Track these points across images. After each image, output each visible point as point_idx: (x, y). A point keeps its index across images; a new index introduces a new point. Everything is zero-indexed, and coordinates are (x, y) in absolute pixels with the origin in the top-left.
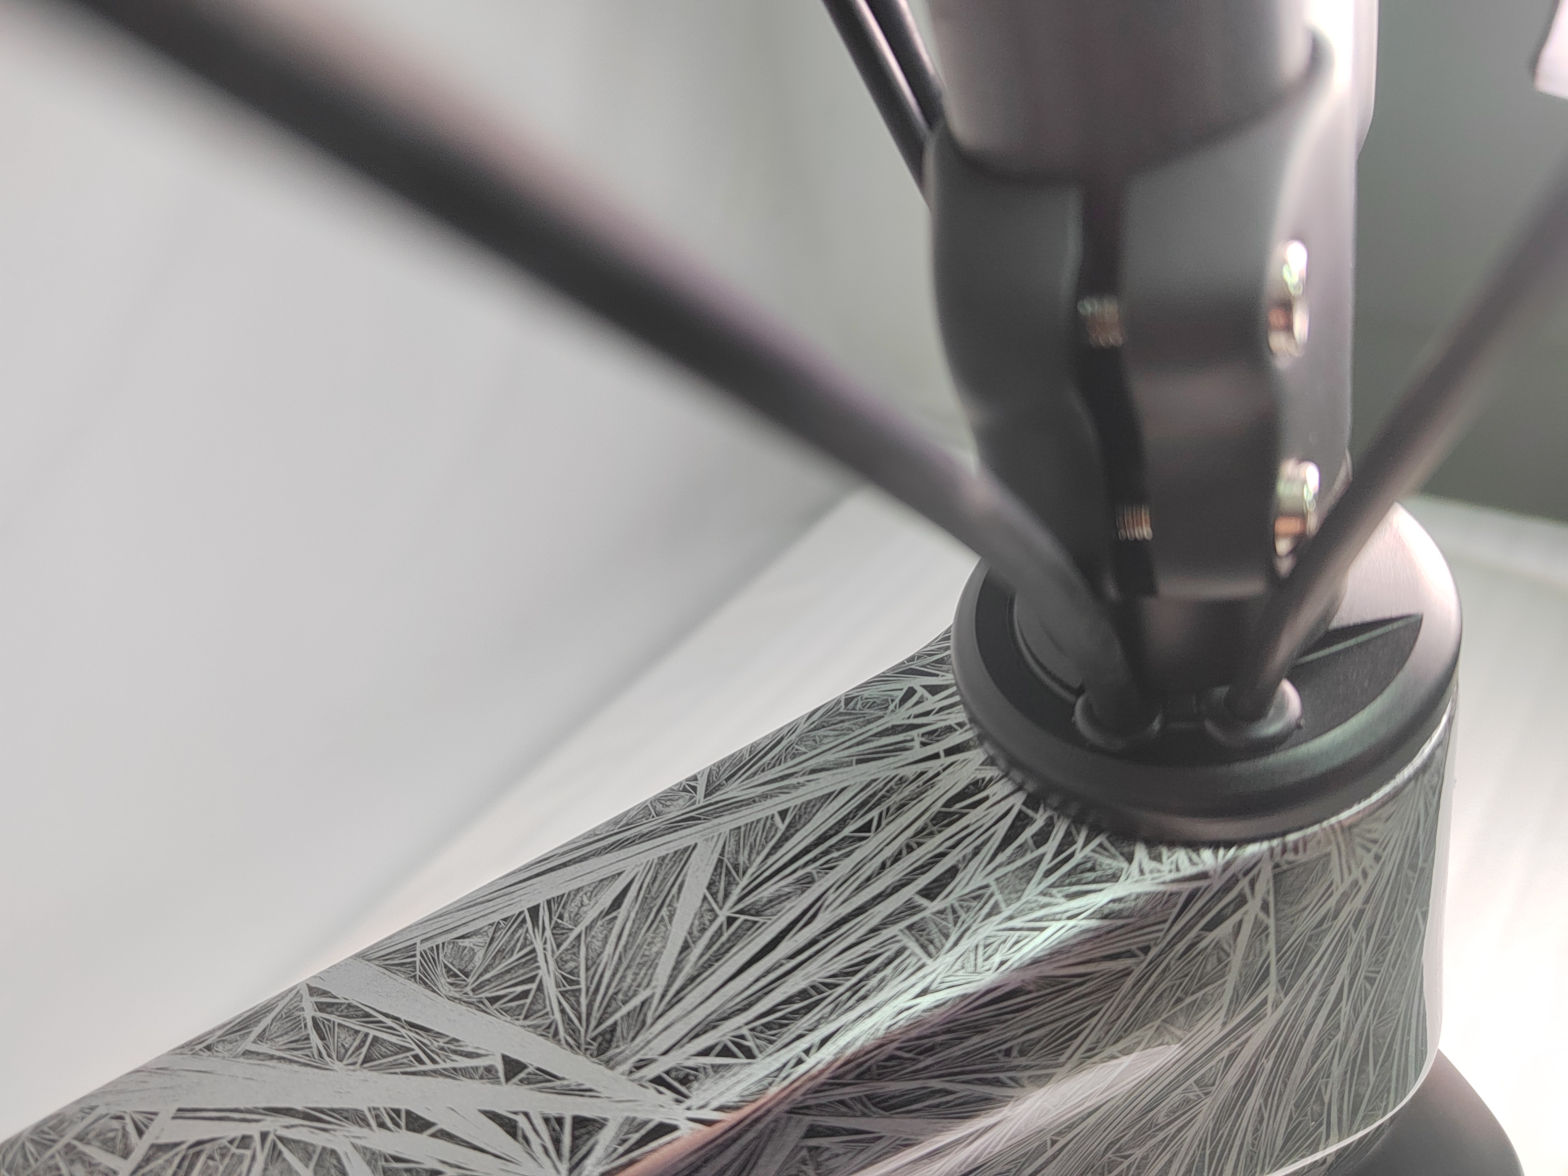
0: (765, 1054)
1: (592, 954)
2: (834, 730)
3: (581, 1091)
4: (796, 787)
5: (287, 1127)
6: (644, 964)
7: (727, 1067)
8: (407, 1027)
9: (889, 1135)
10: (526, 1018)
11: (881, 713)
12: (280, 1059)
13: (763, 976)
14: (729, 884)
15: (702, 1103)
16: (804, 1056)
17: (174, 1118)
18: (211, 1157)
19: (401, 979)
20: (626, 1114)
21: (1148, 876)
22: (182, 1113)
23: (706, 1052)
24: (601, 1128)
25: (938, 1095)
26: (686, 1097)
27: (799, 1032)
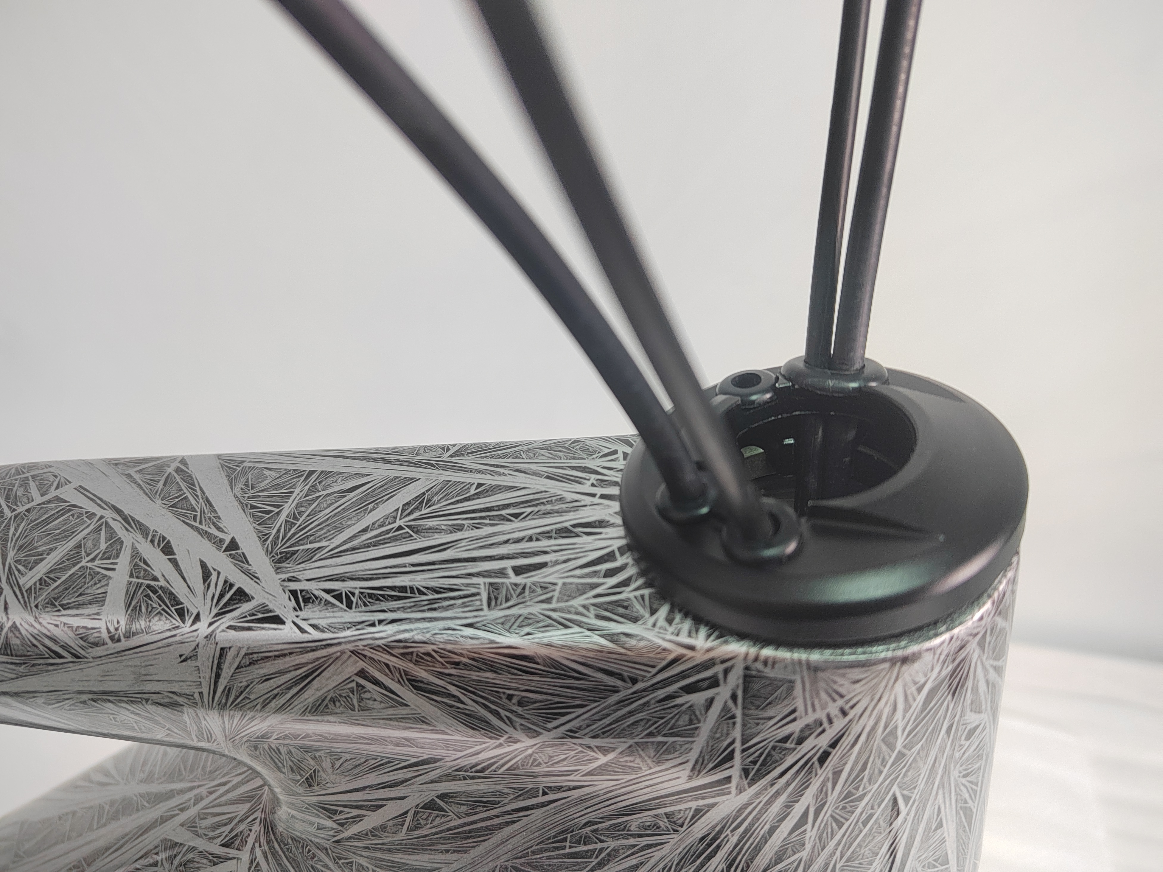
0: (357, 610)
1: (317, 509)
2: (550, 454)
3: (253, 577)
4: (500, 474)
5: (114, 519)
6: (337, 528)
7: (333, 605)
8: (204, 499)
9: (413, 706)
10: (258, 525)
11: (585, 456)
12: (139, 486)
13: (391, 567)
14: (417, 508)
15: (306, 617)
16: (377, 623)
17: (75, 488)
18: (73, 515)
19: (223, 474)
20: (264, 601)
21: (656, 629)
22: (81, 489)
23: (328, 591)
24: (247, 601)
25: (453, 699)
26: (301, 609)
27: (385, 608)
